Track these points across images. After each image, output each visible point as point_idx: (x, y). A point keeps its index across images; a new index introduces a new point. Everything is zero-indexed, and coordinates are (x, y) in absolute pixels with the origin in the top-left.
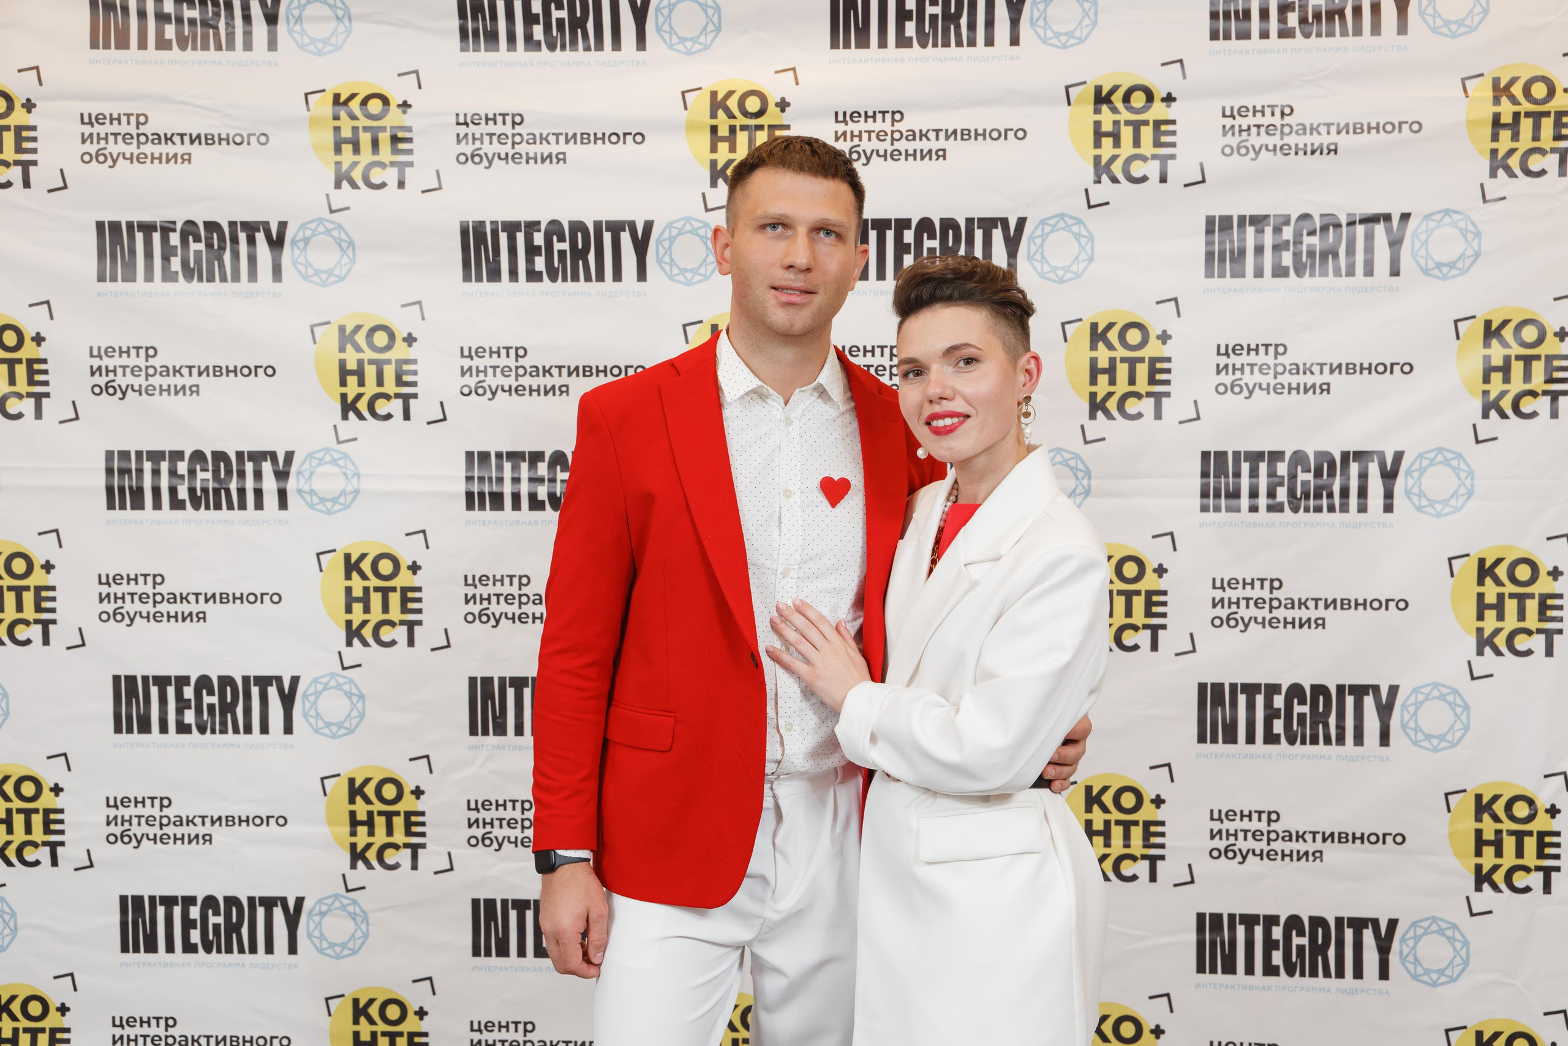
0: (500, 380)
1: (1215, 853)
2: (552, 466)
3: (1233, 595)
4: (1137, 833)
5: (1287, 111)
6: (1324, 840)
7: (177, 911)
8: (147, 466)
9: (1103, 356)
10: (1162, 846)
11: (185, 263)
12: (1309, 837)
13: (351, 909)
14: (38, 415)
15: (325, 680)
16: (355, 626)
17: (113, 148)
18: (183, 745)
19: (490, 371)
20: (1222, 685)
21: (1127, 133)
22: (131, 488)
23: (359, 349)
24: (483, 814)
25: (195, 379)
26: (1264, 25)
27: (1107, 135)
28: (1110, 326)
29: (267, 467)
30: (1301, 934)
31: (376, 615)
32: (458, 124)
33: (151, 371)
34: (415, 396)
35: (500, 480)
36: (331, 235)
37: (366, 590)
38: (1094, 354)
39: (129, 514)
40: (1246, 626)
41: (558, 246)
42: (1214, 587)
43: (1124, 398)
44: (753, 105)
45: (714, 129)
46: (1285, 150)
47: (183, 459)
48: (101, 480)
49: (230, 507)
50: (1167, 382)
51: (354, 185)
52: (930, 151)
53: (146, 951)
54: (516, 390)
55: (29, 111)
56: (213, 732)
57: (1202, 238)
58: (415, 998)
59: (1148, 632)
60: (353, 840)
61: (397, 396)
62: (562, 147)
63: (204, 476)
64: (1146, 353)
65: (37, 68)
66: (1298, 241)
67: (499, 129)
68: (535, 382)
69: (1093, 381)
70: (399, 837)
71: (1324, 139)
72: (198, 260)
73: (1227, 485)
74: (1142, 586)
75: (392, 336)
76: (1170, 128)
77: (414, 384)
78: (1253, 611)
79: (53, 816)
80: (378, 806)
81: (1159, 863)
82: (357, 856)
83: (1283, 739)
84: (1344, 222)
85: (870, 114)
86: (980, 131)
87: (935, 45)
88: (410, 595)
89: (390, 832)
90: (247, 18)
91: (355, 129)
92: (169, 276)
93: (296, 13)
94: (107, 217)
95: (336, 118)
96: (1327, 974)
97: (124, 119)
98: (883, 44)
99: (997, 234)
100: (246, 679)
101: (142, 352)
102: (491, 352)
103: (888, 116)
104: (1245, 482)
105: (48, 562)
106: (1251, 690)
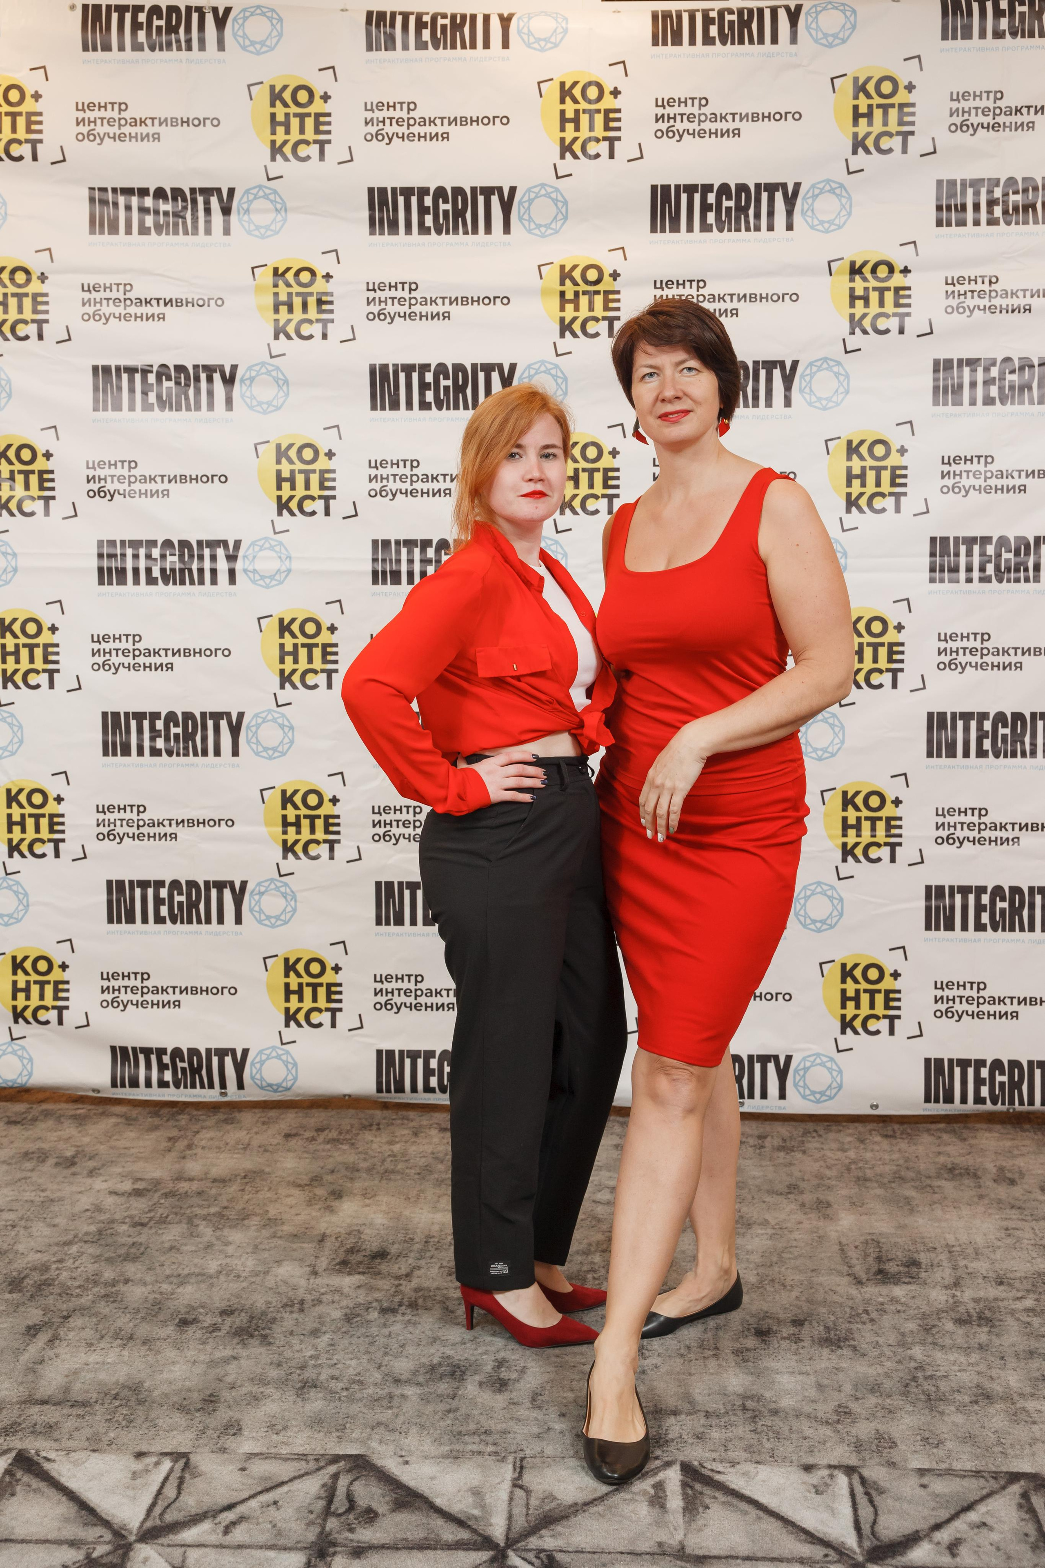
0: (399, 485)
1: (940, 841)
2: (438, 551)
3: (953, 645)
4: (881, 826)
5: (994, 280)
6: (1021, 829)
7: (150, 892)
8: (129, 552)
9: (856, 465)
10: (900, 836)
11: (159, 397)
12: (1009, 827)
13: (283, 889)
14: (47, 513)
15: (264, 715)
16: (286, 674)
17: (106, 309)
18: (155, 765)
19: (391, 478)
20: (945, 713)
21: (874, 297)
22: (116, 568)
23: (291, 462)
24: (384, 817)
25: (166, 485)
26: (977, 215)
27: (860, 298)
28: (862, 442)
29: (220, 552)
30: (1003, 899)
31: (303, 665)
32: (368, 290)
33: (133, 479)
34: (334, 497)
35: (398, 561)
36: (270, 375)
37: (295, 646)
38: (849, 464)
39: (115, 588)
40: (963, 669)
41: (443, 383)
42: (940, 640)
43: (873, 496)
44: (592, 275)
45: (562, 294)
46: (992, 309)
47: (156, 546)
48: (94, 563)
49: (192, 583)
50: (905, 485)
51: (289, 337)
52: (726, 310)
53: (127, 922)
54: (411, 493)
55: (43, 282)
56: (178, 755)
57: (930, 376)
58: (331, 957)
59: (890, 675)
60: (285, 837)
61: (320, 497)
62: (447, 307)
63: (172, 561)
64: (888, 462)
65: (49, 249)
66: (1002, 378)
67: (399, 294)
68: (425, 486)
69: (849, 484)
70: (320, 835)
71: (1021, 302)
72: (169, 395)
73: (949, 562)
74: (885, 639)
75: (316, 452)
76: (907, 292)
77: (333, 488)
78: (969, 658)
79: (56, 820)
80: (304, 811)
81: (897, 848)
82: (288, 849)
83: (990, 753)
84: (1036, 363)
85: (681, 282)
86: (764, 295)
87: (730, 230)
88: (329, 649)
89: (313, 830)
90: (208, 211)
91: (290, 295)
92: (147, 407)
93: (245, 206)
94: (100, 362)
95: (276, 286)
96: (1022, 929)
97: (114, 288)
98: (690, 229)
99: (777, 373)
100: (203, 714)
101: (126, 465)
102: (392, 464)
103: (694, 284)
104: (963, 560)
105: (53, 625)
106: (966, 717)
